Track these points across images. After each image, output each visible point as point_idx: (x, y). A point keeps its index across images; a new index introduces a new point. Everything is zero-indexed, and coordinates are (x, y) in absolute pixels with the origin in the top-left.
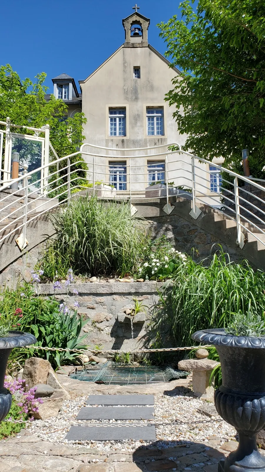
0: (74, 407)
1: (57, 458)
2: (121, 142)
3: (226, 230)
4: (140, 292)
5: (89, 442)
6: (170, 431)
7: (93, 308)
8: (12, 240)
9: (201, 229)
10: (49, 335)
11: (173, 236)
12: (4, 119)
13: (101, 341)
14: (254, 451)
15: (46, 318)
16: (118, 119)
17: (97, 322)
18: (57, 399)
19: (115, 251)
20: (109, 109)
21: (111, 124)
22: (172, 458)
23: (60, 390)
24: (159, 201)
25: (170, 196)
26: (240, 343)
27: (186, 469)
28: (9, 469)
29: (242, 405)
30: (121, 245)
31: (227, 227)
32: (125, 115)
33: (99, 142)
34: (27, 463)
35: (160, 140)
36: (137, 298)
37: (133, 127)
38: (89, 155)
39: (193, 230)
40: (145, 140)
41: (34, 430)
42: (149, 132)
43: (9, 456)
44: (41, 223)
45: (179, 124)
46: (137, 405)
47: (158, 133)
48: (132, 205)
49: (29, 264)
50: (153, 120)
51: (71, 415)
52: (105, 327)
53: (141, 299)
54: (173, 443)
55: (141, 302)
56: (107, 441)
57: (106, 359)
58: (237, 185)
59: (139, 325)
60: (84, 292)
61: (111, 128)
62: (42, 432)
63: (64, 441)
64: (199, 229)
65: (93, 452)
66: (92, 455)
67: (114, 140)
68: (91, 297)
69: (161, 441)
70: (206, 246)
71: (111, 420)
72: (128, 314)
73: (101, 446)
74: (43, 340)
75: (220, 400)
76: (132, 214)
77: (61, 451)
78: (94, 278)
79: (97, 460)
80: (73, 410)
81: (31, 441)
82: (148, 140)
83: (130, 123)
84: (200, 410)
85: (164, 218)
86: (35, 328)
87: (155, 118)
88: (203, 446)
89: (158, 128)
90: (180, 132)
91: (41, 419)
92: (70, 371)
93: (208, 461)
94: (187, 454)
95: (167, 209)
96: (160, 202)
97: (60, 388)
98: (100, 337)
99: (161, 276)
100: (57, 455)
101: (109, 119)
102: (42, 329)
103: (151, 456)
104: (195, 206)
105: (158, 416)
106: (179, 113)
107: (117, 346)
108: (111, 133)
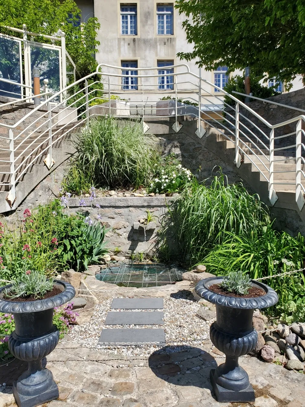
0: (102, 311)
1: (94, 364)
2: (132, 41)
3: (226, 150)
4: (152, 205)
5: (116, 347)
6: (176, 336)
7: (113, 218)
8: (40, 161)
9: (205, 147)
10: (79, 246)
11: (180, 152)
12: (21, 26)
13: (120, 243)
14: (236, 368)
15: (75, 233)
16: (129, 17)
17: (117, 229)
18: (89, 309)
19: (130, 168)
20: (121, 5)
21: (123, 21)
22: (177, 363)
23: (91, 296)
24: (168, 120)
25: (178, 115)
26: (231, 304)
27: (187, 372)
28: (60, 374)
29: (230, 342)
30: (135, 162)
31: (227, 148)
32: (136, 12)
33: (112, 41)
34: (72, 368)
35: (169, 39)
36: (149, 210)
37: (143, 26)
38: (105, 75)
39: (198, 147)
40: (156, 39)
41: (74, 335)
42: (159, 31)
43: (58, 361)
44: (64, 143)
45: (188, 33)
46: (150, 309)
47: (167, 33)
48: (144, 123)
49: (56, 179)
50: (163, 18)
51: (100, 319)
52: (123, 232)
53: (152, 211)
54: (178, 348)
55: (153, 213)
56: (129, 346)
57: (124, 258)
58: (238, 111)
59: (151, 231)
60: (105, 205)
61: (123, 26)
62: (80, 336)
63: (97, 347)
64: (203, 147)
65: (120, 358)
66: (119, 361)
67: (126, 39)
68: (111, 209)
69: (169, 346)
70: (208, 163)
71: (131, 325)
72: (142, 223)
73: (125, 351)
74: (74, 250)
75: (214, 336)
76: (145, 131)
77: (96, 356)
78: (113, 192)
79: (123, 366)
80: (101, 315)
81: (73, 347)
82: (158, 39)
83: (141, 21)
84: (198, 315)
85: (173, 135)
86: (66, 242)
87: (165, 16)
88: (200, 350)
89: (167, 27)
90: (189, 41)
91: (79, 325)
92: (96, 270)
93: (203, 364)
94: (188, 359)
95: (176, 127)
96: (170, 120)
97: (90, 294)
98: (119, 240)
99: (169, 190)
100: (94, 361)
101: (121, 16)
102: (73, 242)
103: (161, 361)
104: (201, 126)
105: (167, 321)
106: (188, 23)
107: (133, 248)
108: (123, 32)
